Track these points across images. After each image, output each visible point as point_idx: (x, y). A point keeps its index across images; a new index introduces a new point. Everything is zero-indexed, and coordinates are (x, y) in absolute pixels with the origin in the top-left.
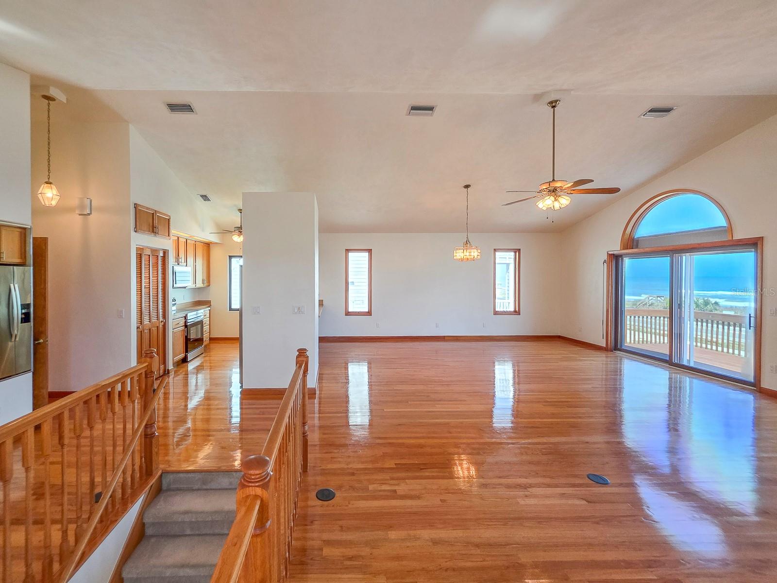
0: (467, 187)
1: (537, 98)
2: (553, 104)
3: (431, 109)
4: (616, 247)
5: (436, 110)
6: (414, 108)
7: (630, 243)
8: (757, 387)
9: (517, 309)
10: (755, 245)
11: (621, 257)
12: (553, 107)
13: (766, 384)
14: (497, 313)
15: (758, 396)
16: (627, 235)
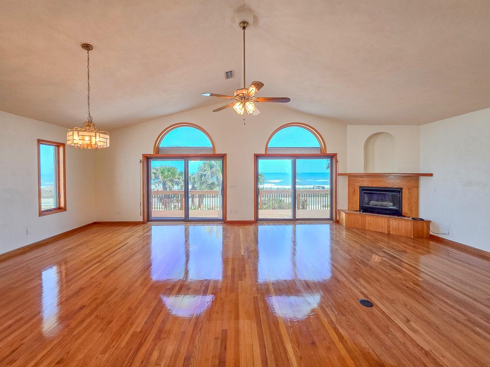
2: (244, 25)
4: (151, 152)
7: (157, 150)
8: (224, 221)
9: (62, 205)
10: (223, 157)
11: (151, 158)
12: (244, 28)
13: (229, 219)
14: (42, 213)
15: (225, 225)
16: (157, 145)
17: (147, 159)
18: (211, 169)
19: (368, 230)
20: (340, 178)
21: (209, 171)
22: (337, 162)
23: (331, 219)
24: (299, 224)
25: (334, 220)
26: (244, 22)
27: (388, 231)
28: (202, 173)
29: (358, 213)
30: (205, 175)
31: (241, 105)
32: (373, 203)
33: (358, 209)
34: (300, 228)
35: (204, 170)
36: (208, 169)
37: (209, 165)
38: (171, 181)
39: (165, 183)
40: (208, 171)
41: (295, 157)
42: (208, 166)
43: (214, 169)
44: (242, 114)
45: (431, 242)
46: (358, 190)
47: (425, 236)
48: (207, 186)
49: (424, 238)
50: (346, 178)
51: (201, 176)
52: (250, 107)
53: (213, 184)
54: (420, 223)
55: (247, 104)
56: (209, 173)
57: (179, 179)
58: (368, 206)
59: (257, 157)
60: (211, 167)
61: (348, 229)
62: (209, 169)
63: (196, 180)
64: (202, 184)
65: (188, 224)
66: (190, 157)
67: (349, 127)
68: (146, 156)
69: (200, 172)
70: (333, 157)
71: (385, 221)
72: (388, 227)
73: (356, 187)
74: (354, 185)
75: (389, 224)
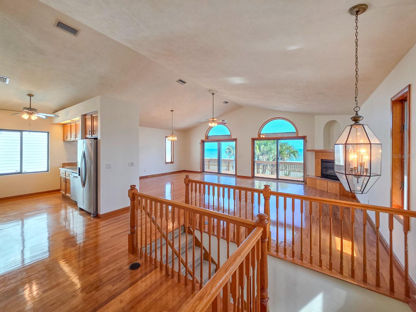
0: (172, 111)
1: (210, 90)
2: (213, 94)
3: (184, 82)
4: (204, 138)
5: (186, 84)
6: (180, 80)
7: (207, 137)
8: (236, 175)
9: (172, 161)
10: (235, 140)
11: (204, 142)
13: (238, 174)
14: (166, 163)
16: (207, 134)
17: (203, 142)
19: (317, 189)
20: (309, 153)
22: (307, 142)
25: (305, 182)
29: (319, 178)
32: (330, 172)
33: (320, 175)
41: (278, 139)
46: (320, 161)
50: (314, 154)
58: (323, 173)
59: (254, 139)
66: (221, 140)
67: (316, 117)
68: (202, 140)
70: (304, 138)
71: (326, 183)
72: (327, 187)
73: (319, 159)
74: (318, 158)
75: (327, 185)
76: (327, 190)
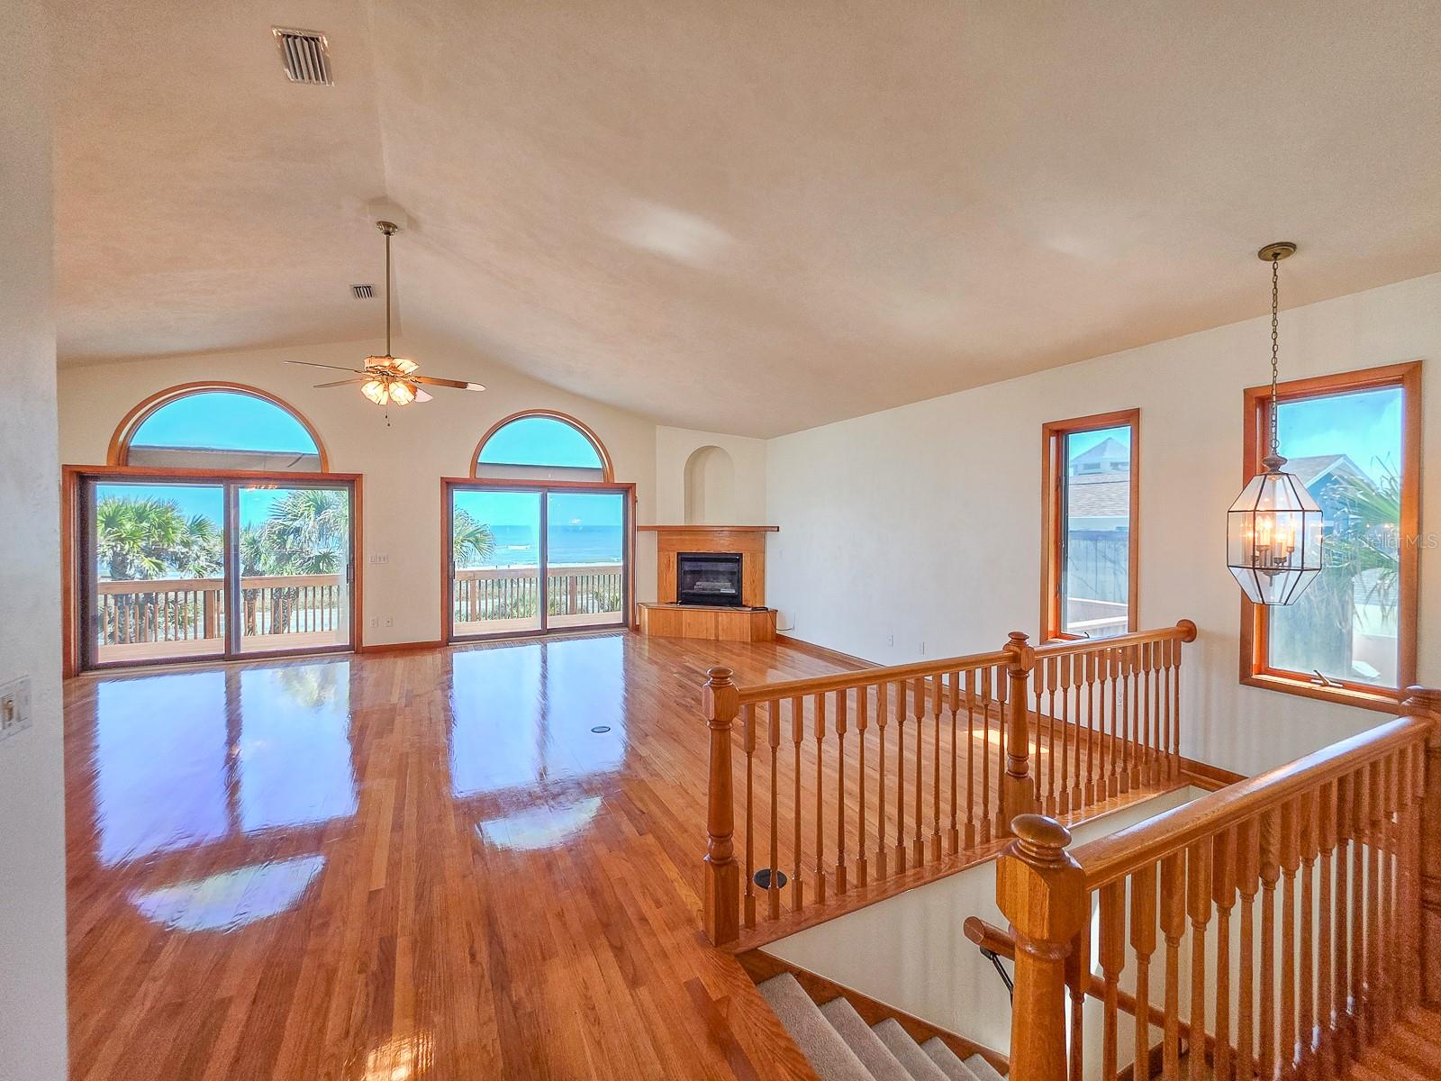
2: (388, 228)
7: (123, 455)
8: (357, 649)
10: (351, 482)
12: (388, 233)
13: (368, 641)
15: (358, 659)
16: (121, 439)
17: (83, 478)
18: (318, 512)
19: (685, 638)
20: (641, 536)
21: (313, 519)
22: (635, 501)
23: (625, 624)
24: (554, 640)
25: (630, 627)
26: (387, 225)
27: (716, 636)
28: (285, 523)
29: (674, 606)
30: (297, 531)
31: (382, 387)
32: (702, 585)
33: (674, 598)
34: (555, 648)
35: (295, 516)
36: (306, 513)
37: (310, 500)
38: (154, 553)
39: (123, 561)
40: (307, 520)
41: (543, 488)
42: (308, 504)
43: (328, 514)
44: (384, 402)
45: (779, 648)
46: (674, 559)
47: (769, 637)
48: (302, 564)
49: (766, 641)
50: (654, 537)
51: (283, 533)
52: (401, 393)
53: (326, 557)
54: (761, 615)
55: (392, 386)
56: (310, 524)
57: (186, 544)
58: (690, 591)
59: (449, 485)
60: (320, 509)
61: (653, 639)
62: (312, 516)
63: (264, 545)
64: (284, 558)
65: (238, 664)
66: (243, 479)
67: (661, 431)
68: (75, 469)
69: (280, 521)
70: (627, 490)
71: (711, 617)
72: (717, 627)
73: (671, 554)
74: (668, 551)
75: (717, 622)
76: (717, 636)
